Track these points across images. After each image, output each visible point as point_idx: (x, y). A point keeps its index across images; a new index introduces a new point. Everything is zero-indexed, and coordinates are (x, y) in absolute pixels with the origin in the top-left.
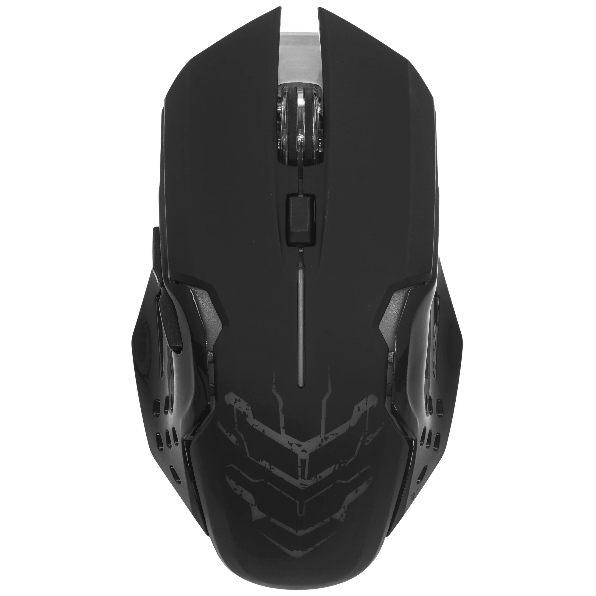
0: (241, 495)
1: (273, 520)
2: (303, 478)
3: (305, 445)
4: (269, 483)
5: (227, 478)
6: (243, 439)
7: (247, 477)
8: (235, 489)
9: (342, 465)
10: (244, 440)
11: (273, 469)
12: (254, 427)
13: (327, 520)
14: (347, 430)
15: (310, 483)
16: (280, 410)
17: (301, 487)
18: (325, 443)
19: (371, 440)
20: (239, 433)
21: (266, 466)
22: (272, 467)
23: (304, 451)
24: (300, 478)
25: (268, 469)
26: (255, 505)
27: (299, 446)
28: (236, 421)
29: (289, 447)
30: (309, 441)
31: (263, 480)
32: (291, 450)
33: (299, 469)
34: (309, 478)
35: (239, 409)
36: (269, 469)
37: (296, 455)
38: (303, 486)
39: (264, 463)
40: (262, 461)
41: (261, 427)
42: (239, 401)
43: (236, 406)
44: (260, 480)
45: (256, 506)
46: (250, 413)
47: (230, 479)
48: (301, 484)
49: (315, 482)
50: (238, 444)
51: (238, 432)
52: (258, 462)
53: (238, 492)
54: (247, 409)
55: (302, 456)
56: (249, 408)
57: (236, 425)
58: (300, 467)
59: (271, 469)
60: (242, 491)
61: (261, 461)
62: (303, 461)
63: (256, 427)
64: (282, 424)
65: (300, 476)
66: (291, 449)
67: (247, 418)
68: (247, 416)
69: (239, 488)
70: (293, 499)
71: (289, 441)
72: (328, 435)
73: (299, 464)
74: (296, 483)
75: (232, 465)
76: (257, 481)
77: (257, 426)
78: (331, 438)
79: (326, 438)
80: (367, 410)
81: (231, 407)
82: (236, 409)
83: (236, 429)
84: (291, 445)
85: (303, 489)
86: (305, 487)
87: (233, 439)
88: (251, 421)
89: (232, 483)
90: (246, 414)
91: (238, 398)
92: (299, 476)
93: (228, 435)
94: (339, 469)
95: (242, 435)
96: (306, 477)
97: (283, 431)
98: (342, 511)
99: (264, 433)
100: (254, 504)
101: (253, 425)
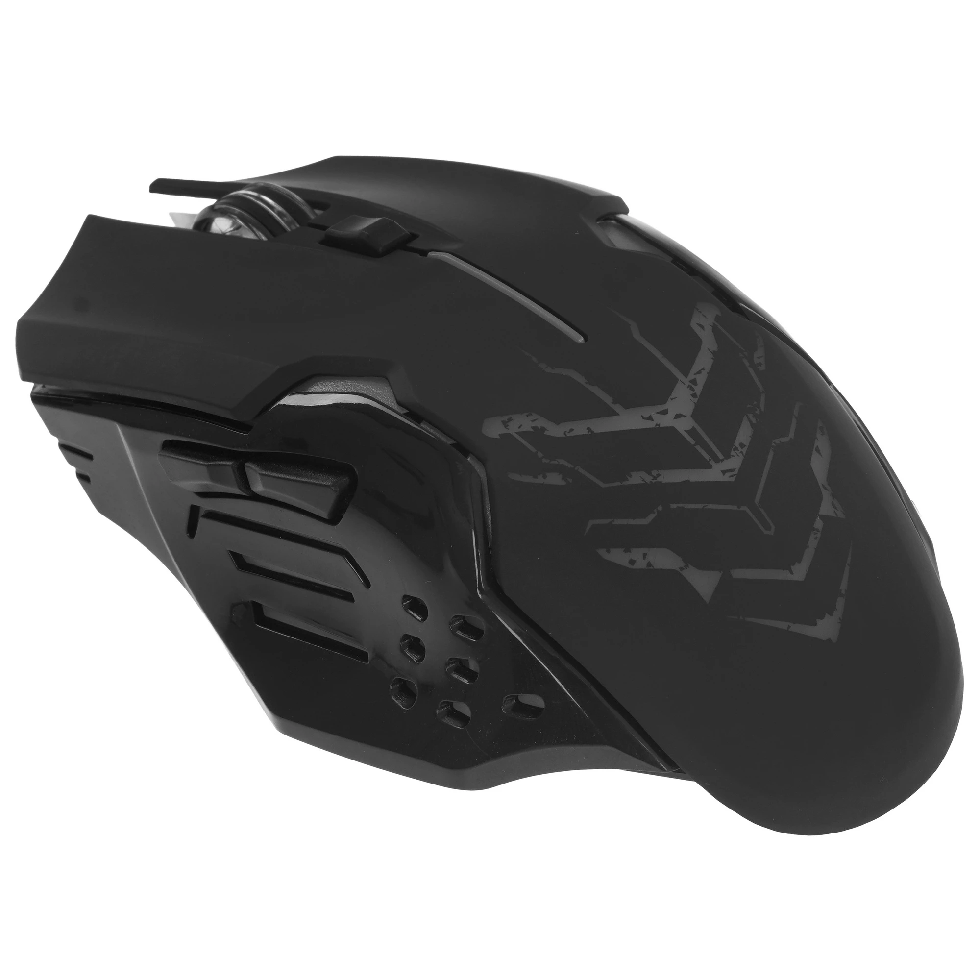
0: (649, 564)
1: (738, 574)
2: (717, 460)
3: (673, 407)
4: (673, 506)
5: (602, 552)
6: (569, 466)
7: (632, 522)
8: (632, 562)
9: (758, 412)
10: (572, 467)
11: (659, 475)
12: (568, 435)
13: (819, 524)
14: (712, 358)
15: (735, 462)
16: (584, 384)
17: (726, 478)
18: (698, 390)
19: (762, 360)
20: (556, 462)
21: (644, 480)
22: (654, 473)
23: (678, 416)
24: (712, 463)
25: (651, 482)
26: (687, 566)
27: (665, 412)
28: (533, 450)
29: (650, 425)
30: (672, 397)
31: (660, 508)
32: (657, 427)
33: (698, 448)
34: (727, 456)
35: (521, 430)
36: (654, 481)
37: (672, 430)
38: (728, 474)
39: (636, 478)
40: (631, 476)
41: (580, 428)
42: (510, 420)
43: (513, 429)
44: (655, 510)
45: (690, 566)
46: (541, 422)
47: (608, 551)
48: (724, 472)
49: (741, 458)
50: (570, 480)
51: (552, 462)
52: (626, 483)
53: (641, 564)
54: (533, 421)
55: (683, 426)
56: (535, 416)
57: (540, 455)
58: (696, 444)
59: (655, 478)
60: (645, 555)
61: (629, 478)
62: (692, 432)
63: (572, 434)
64: (608, 400)
65: (710, 460)
66: (657, 425)
67: (546, 433)
68: (543, 429)
69: (637, 554)
70: (735, 508)
71: (642, 416)
72: (691, 376)
73: (692, 441)
74: (714, 474)
75: (591, 523)
76: (652, 517)
77: (572, 430)
78: (701, 379)
79: (694, 382)
80: (714, 323)
81: (506, 437)
82: (517, 433)
83: (544, 460)
84: (650, 418)
85: (733, 479)
86: (735, 475)
87: (554, 479)
88: (555, 431)
89: (618, 556)
90: (539, 428)
91: (505, 418)
92: (708, 460)
93: (540, 480)
94: (758, 420)
95: (562, 462)
96: (721, 456)
97: (617, 408)
98: (826, 496)
99: (592, 432)
100: (682, 565)
101: (565, 434)
